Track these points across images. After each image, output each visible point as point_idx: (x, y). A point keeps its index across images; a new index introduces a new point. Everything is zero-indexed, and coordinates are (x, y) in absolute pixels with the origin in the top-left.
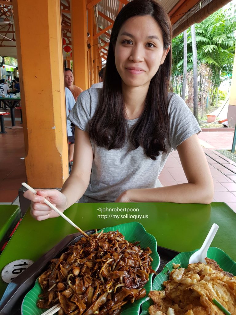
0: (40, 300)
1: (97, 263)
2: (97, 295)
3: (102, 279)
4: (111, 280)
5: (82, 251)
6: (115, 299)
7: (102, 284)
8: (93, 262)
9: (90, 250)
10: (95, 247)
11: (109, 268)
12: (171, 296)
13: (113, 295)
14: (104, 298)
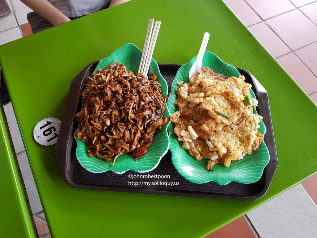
0: (89, 151)
1: (122, 110)
2: (133, 134)
3: (132, 121)
4: (139, 120)
5: (102, 102)
6: (147, 132)
7: (133, 125)
8: (117, 109)
9: (108, 98)
10: (111, 94)
11: (134, 112)
12: (185, 114)
13: (145, 130)
14: (139, 135)
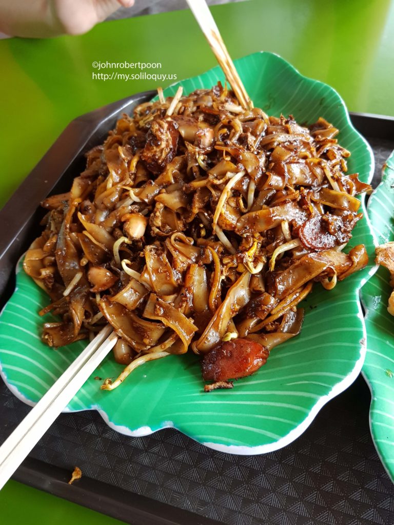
2: (218, 286)
3: (224, 239)
5: (134, 163)
6: (276, 288)
7: (226, 253)
8: (180, 189)
10: (171, 143)
11: (238, 204)
13: (268, 278)
14: (240, 293)
